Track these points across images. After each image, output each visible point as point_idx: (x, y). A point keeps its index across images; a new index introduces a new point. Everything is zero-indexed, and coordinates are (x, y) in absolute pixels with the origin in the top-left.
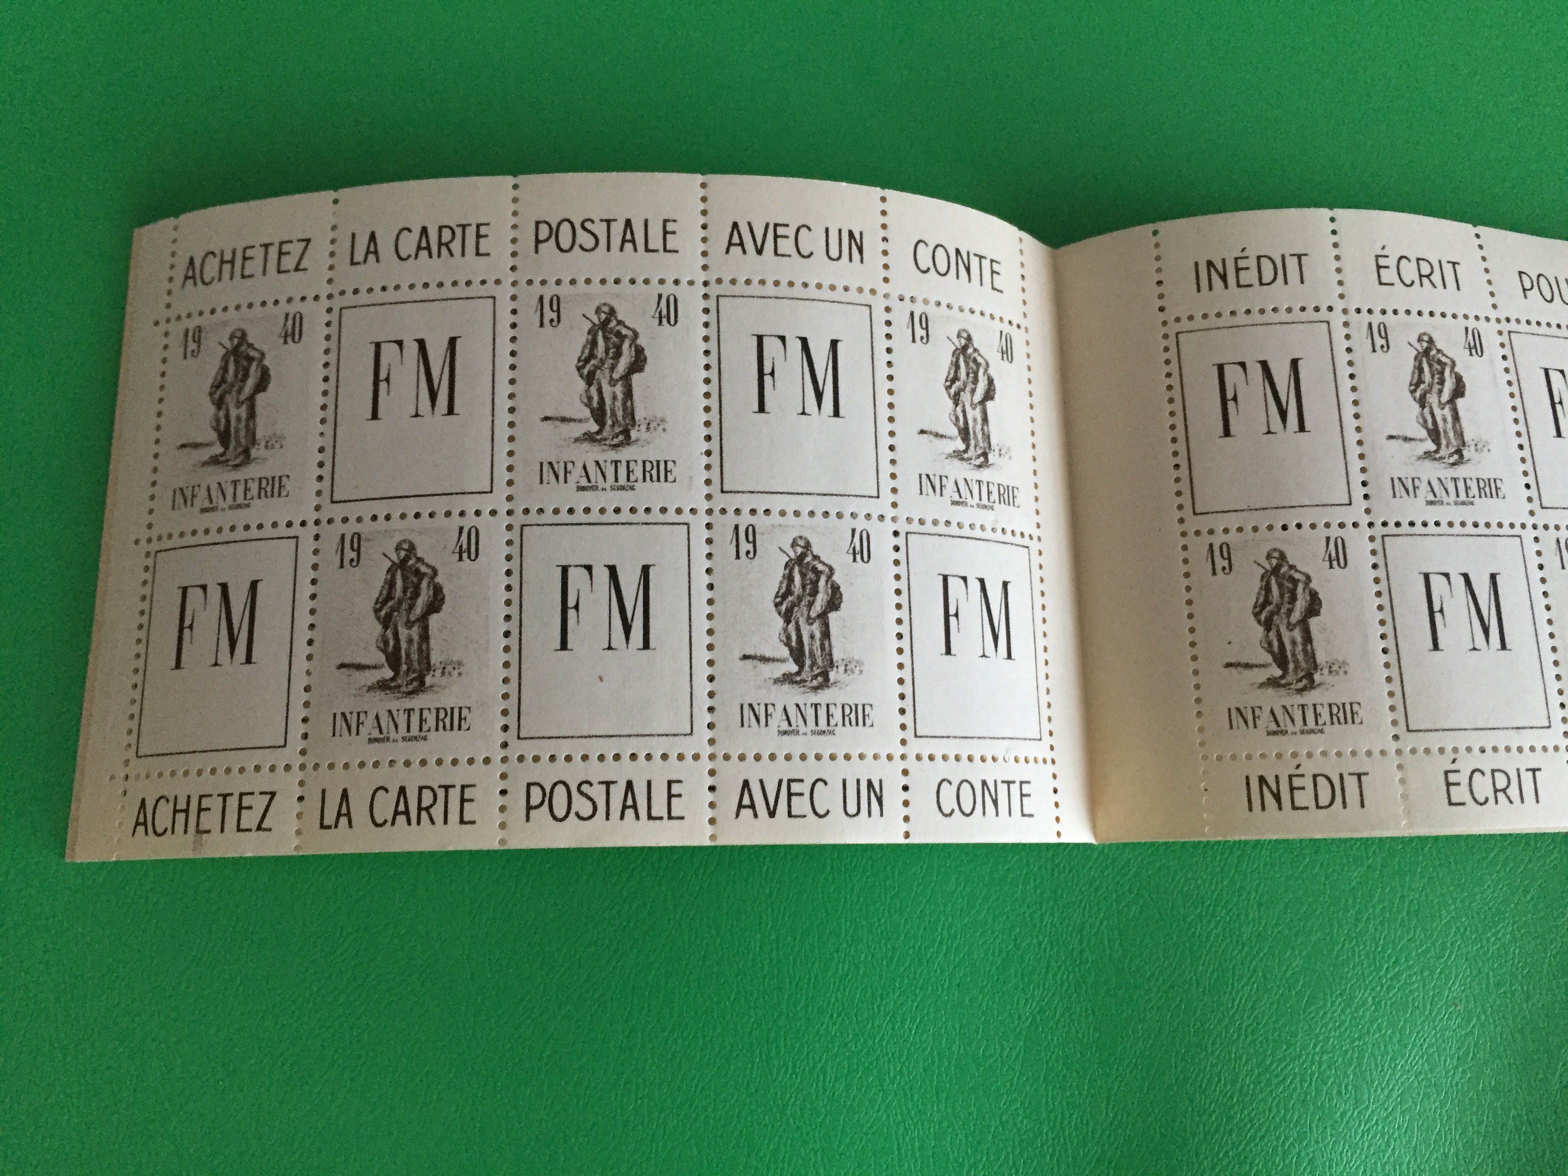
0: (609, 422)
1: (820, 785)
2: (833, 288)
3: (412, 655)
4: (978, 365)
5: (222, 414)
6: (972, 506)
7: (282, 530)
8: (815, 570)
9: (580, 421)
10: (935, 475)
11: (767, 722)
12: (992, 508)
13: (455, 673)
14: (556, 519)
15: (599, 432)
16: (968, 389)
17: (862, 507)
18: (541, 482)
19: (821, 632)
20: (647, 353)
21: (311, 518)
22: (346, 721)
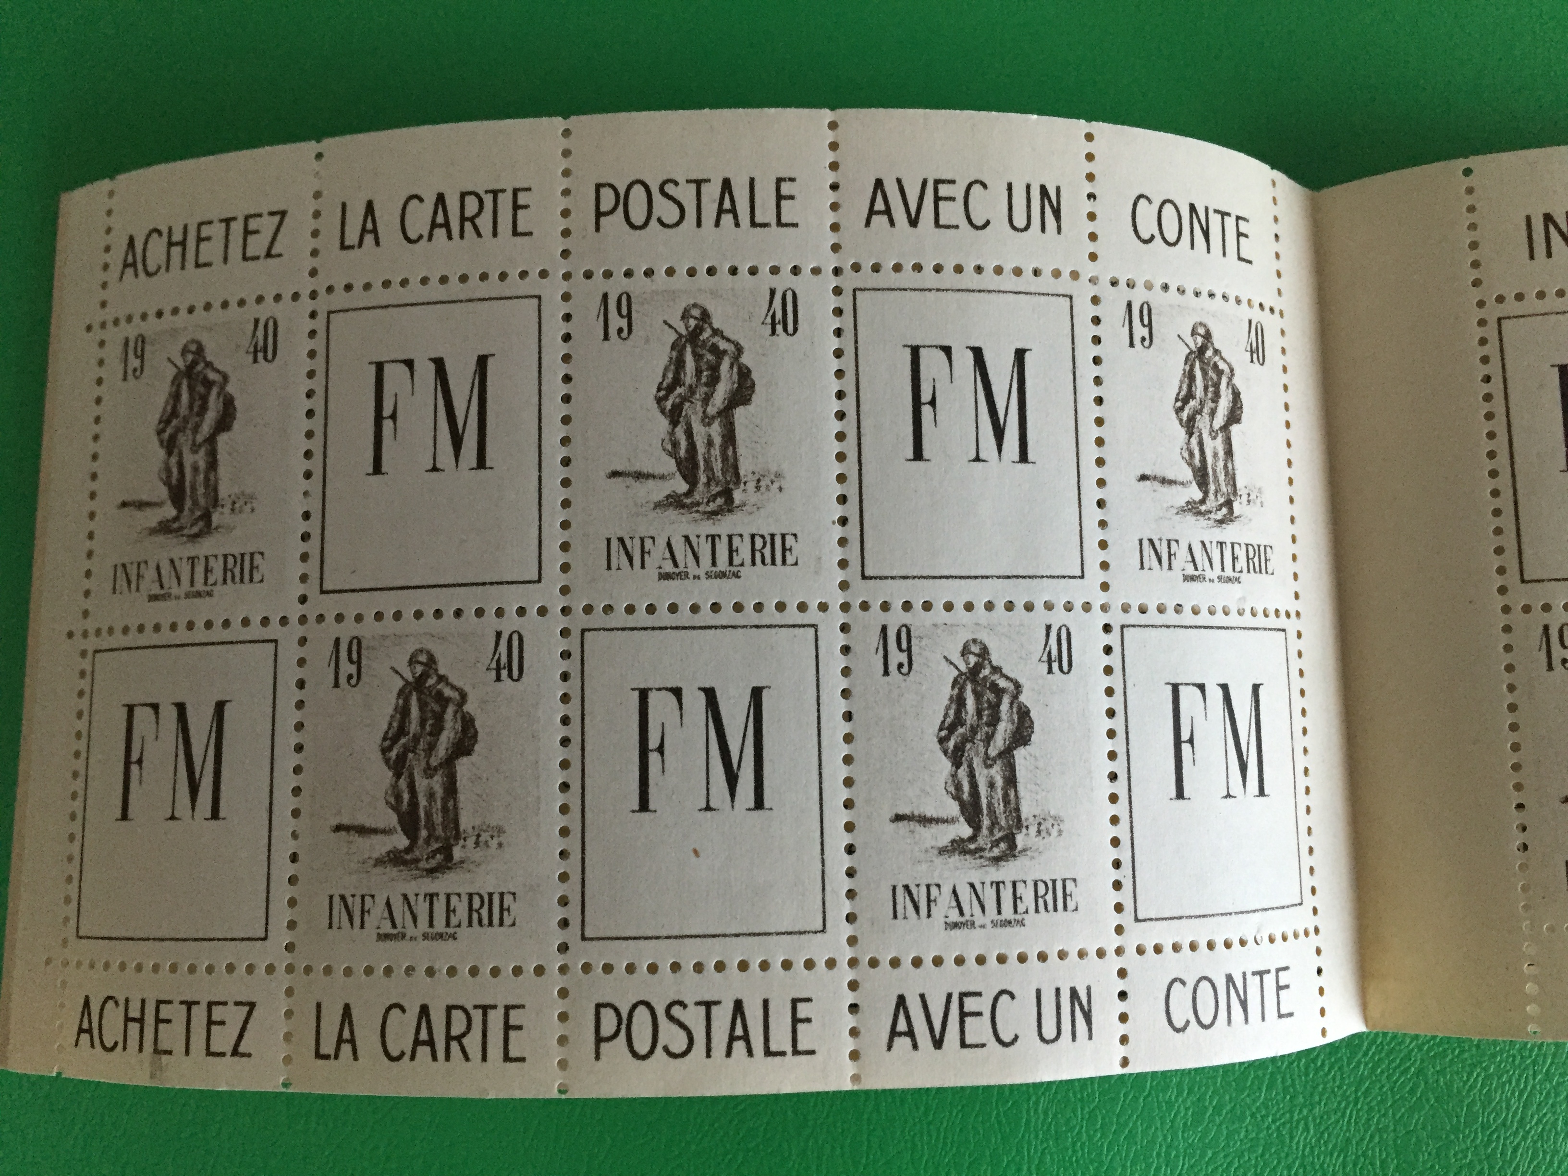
0: (703, 479)
1: (1005, 998)
2: (1018, 272)
3: (435, 816)
4: (1220, 373)
5: (173, 460)
6: (1211, 581)
7: (255, 631)
8: (994, 687)
9: (662, 477)
10: (1160, 540)
11: (929, 911)
12: (1238, 580)
13: (494, 843)
14: (630, 621)
15: (689, 494)
16: (1206, 410)
17: (1059, 593)
18: (609, 568)
19: (1004, 777)
20: (754, 376)
21: (295, 611)
22: (346, 907)
